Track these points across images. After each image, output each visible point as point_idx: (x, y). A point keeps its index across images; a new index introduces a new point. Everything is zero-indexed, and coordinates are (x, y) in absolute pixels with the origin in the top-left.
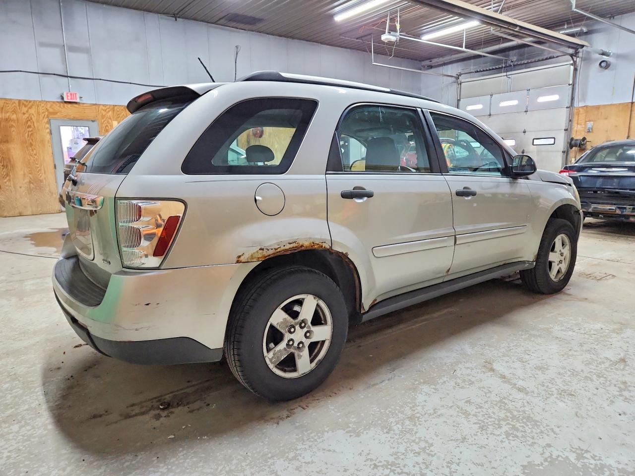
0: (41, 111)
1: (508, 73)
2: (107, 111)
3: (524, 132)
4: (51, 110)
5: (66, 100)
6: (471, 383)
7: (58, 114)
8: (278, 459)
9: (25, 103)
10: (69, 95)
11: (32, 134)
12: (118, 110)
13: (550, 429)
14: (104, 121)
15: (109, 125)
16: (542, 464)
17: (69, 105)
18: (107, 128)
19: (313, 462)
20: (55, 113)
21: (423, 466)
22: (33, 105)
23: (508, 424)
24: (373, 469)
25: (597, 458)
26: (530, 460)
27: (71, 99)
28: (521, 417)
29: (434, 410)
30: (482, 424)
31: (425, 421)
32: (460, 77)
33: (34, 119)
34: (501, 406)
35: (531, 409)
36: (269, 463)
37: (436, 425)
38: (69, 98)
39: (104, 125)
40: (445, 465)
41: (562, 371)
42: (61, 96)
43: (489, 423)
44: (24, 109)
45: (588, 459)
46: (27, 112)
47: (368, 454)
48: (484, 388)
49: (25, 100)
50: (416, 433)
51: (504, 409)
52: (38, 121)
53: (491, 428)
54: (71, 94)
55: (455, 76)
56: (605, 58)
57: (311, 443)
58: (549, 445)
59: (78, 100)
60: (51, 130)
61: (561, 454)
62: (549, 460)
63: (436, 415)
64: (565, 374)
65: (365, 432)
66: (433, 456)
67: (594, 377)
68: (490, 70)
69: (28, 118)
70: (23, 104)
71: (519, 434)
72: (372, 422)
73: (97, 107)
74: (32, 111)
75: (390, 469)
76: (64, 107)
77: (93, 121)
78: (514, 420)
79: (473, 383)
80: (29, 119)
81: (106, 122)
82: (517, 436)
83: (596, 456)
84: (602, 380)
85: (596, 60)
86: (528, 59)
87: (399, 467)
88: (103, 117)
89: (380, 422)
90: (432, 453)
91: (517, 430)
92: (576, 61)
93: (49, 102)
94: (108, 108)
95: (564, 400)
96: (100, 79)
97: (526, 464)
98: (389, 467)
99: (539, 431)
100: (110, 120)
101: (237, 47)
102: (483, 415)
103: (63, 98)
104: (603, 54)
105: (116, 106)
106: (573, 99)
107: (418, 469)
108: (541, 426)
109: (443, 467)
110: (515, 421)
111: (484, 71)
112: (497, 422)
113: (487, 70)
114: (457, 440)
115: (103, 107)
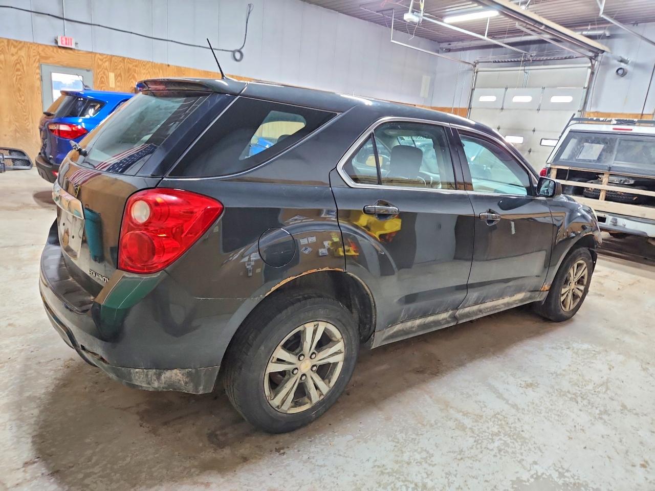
0: (32, 54)
1: (526, 68)
2: (104, 60)
3: (534, 131)
4: (43, 54)
5: (60, 44)
6: (469, 396)
7: (51, 59)
8: (293, 461)
9: (15, 43)
10: (64, 39)
11: (20, 78)
12: (116, 61)
13: (537, 447)
14: (100, 72)
15: (105, 77)
16: (528, 480)
17: (63, 51)
18: (103, 79)
19: (325, 466)
20: (47, 58)
21: (425, 475)
22: (23, 47)
23: (500, 439)
24: (380, 475)
25: (576, 478)
26: (518, 475)
27: (66, 44)
28: (511, 434)
29: (435, 421)
30: (478, 438)
31: (427, 432)
32: (477, 66)
33: (24, 62)
34: (494, 421)
35: (522, 426)
36: (284, 464)
37: (436, 436)
38: (64, 42)
39: (99, 76)
40: (444, 475)
41: (551, 390)
42: (55, 40)
43: (484, 437)
44: (13, 50)
45: (568, 477)
46: (17, 53)
47: (376, 461)
48: (481, 402)
49: (14, 40)
50: (418, 443)
51: (498, 425)
52: (28, 65)
53: (485, 442)
54: (66, 39)
55: (473, 63)
56: (623, 65)
57: (323, 447)
58: (535, 463)
59: (73, 46)
60: (41, 76)
61: (545, 472)
62: (535, 476)
63: (436, 426)
64: (553, 394)
65: (372, 439)
66: (433, 466)
67: (579, 399)
68: (508, 62)
69: (17, 60)
70: (12, 44)
71: (510, 450)
72: (379, 429)
73: (93, 56)
74: (23, 53)
75: (395, 476)
76: (57, 52)
77: (88, 71)
78: (506, 435)
79: (471, 396)
80: (18, 62)
81: (102, 72)
82: (507, 452)
83: (575, 476)
84: (585, 402)
85: (614, 66)
86: (547, 55)
87: (402, 475)
88: (99, 66)
89: (385, 430)
90: (432, 463)
91: (508, 446)
92: (594, 65)
93: (40, 45)
94: (105, 58)
95: (550, 419)
96: (99, 25)
97: (514, 479)
98: (395, 474)
99: (527, 448)
100: (106, 71)
101: (250, 5)
102: (479, 429)
103: (56, 42)
104: (622, 61)
105: (114, 56)
106: (585, 103)
107: (420, 478)
108: (529, 443)
109: (442, 477)
110: (506, 437)
111: (502, 62)
112: (490, 437)
113: (505, 62)
114: (455, 452)
115: (98, 56)
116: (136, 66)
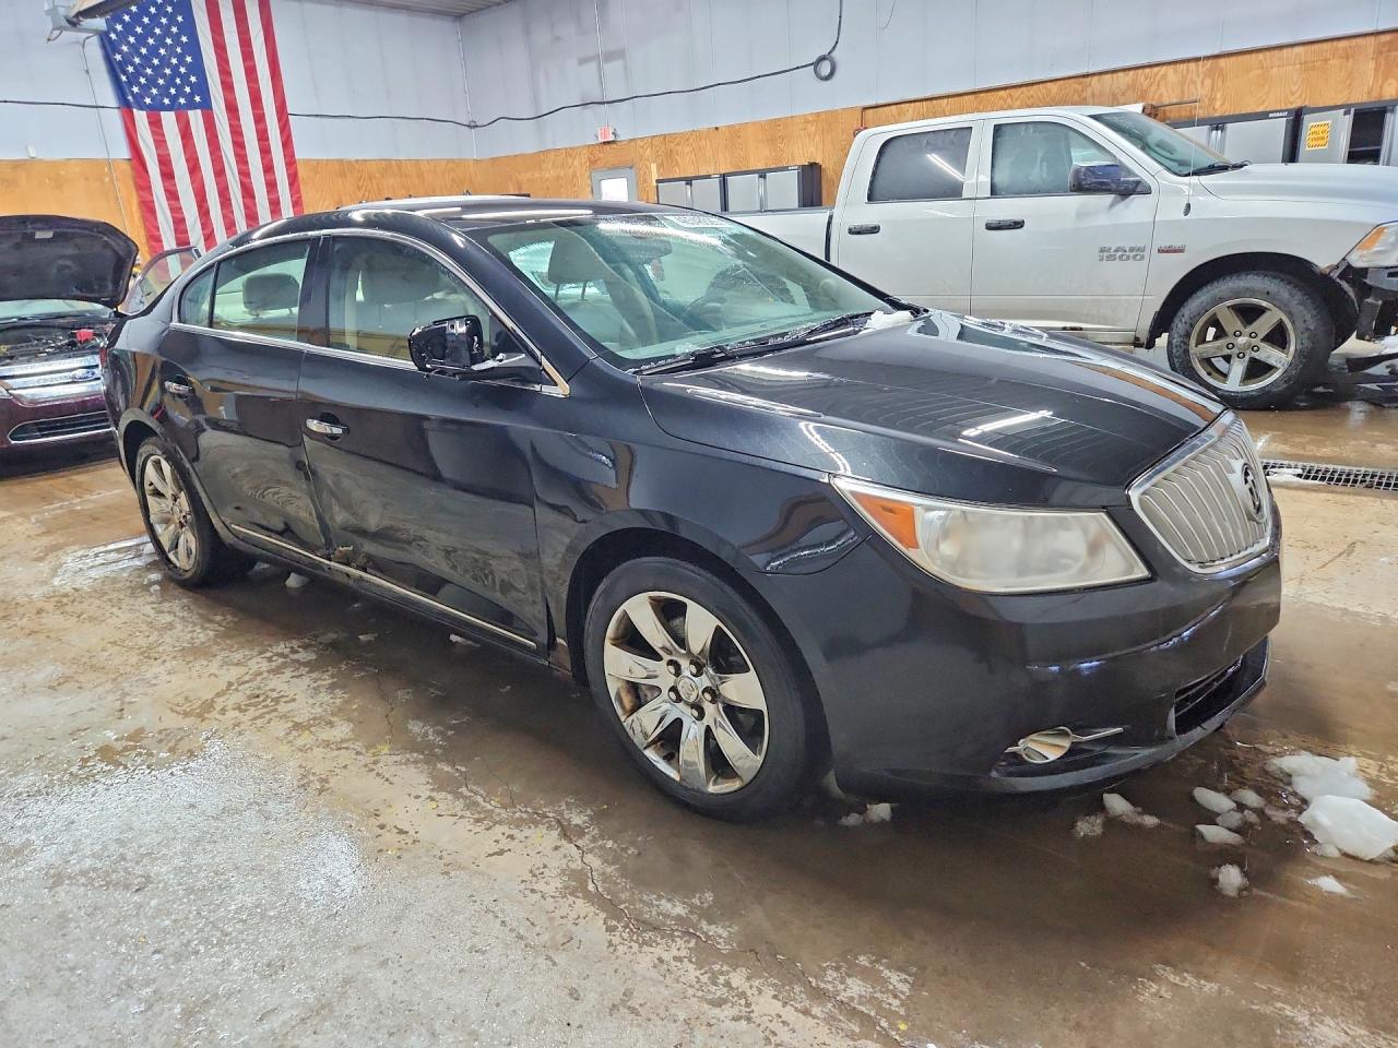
0: (584, 161)
2: (646, 146)
4: (592, 158)
5: (600, 140)
7: (599, 162)
9: (571, 152)
10: (602, 131)
12: (658, 143)
14: (642, 166)
15: (648, 171)
17: (608, 147)
18: (646, 176)
20: (595, 163)
22: (576, 154)
27: (606, 137)
33: (578, 174)
38: (603, 136)
39: (642, 172)
42: (596, 136)
44: (570, 161)
46: (572, 164)
49: (570, 148)
52: (581, 176)
54: (605, 130)
59: (612, 138)
69: (573, 172)
70: (569, 153)
73: (635, 144)
74: (576, 163)
76: (601, 151)
77: (631, 168)
80: (575, 175)
81: (644, 166)
88: (642, 157)
93: (587, 146)
94: (647, 143)
96: (639, 96)
100: (649, 163)
103: (598, 138)
115: (640, 143)
116: (678, 144)
